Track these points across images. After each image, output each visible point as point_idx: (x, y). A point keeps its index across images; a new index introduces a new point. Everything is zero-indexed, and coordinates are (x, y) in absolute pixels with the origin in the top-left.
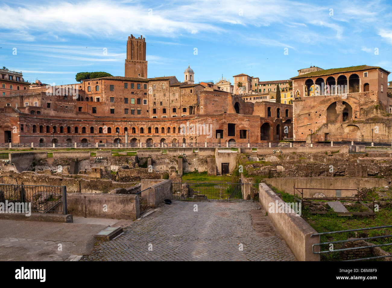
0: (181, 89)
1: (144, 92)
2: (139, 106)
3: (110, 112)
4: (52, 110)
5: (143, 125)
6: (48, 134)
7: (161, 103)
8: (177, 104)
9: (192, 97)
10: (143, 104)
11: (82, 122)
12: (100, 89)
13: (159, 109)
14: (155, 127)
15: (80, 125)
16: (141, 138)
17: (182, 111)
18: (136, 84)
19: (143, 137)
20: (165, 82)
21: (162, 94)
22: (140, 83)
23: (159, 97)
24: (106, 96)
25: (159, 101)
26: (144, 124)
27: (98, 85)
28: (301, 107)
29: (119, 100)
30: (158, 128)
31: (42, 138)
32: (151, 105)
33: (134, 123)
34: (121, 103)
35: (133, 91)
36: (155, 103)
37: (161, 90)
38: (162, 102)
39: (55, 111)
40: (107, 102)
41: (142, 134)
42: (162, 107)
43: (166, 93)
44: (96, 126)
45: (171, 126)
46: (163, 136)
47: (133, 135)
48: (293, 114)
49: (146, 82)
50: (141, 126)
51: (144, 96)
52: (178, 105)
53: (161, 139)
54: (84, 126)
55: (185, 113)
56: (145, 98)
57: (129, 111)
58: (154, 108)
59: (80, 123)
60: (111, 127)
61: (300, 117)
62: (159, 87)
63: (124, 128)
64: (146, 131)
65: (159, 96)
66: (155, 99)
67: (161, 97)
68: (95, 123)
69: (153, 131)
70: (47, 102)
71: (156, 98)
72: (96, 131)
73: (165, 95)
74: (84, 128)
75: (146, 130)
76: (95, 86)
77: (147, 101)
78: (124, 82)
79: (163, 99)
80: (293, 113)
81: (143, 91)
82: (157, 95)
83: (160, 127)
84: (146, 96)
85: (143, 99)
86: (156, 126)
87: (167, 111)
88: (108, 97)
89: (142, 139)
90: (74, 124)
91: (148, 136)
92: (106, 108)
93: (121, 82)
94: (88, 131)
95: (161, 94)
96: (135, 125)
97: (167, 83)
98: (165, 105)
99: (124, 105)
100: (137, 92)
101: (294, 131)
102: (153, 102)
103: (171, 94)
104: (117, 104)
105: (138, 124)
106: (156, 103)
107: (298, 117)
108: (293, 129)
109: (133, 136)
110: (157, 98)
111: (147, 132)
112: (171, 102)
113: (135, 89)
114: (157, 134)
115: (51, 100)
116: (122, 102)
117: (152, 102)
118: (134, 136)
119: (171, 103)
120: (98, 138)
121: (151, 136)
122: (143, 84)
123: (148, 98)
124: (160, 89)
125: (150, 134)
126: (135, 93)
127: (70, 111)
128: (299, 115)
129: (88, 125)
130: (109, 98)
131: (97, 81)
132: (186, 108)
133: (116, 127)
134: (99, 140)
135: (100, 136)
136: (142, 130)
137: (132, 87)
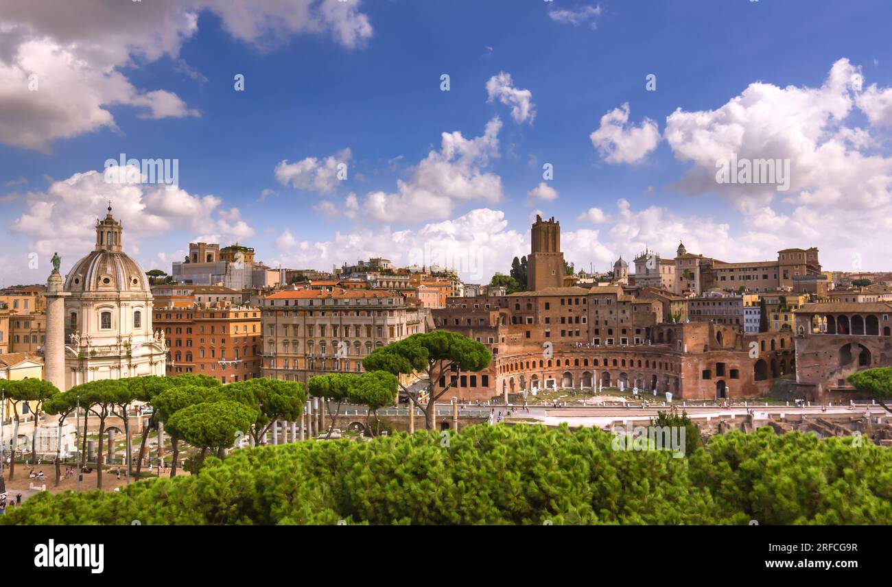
0: (633, 305)
1: (583, 309)
2: (577, 325)
7: (606, 322)
9: (648, 316)
10: (582, 323)
13: (603, 328)
17: (635, 332)
18: (573, 299)
20: (611, 297)
21: (607, 311)
22: (579, 298)
25: (603, 320)
29: (555, 320)
30: (617, 360)
32: (593, 325)
35: (571, 308)
36: (597, 322)
37: (605, 306)
41: (596, 367)
42: (607, 327)
43: (612, 310)
45: (635, 358)
46: (623, 369)
47: (585, 367)
48: (796, 353)
49: (586, 296)
50: (595, 358)
51: (583, 313)
52: (629, 324)
55: (638, 335)
56: (584, 315)
57: (567, 333)
58: (597, 328)
62: (603, 302)
64: (601, 363)
65: (603, 313)
66: (598, 317)
67: (605, 314)
69: (610, 364)
72: (546, 365)
73: (611, 312)
74: (534, 363)
78: (561, 298)
79: (608, 318)
81: (581, 306)
82: (600, 312)
83: (619, 359)
84: (585, 313)
86: (614, 358)
87: (614, 332)
88: (543, 317)
89: (596, 372)
93: (556, 298)
94: (538, 365)
98: (611, 325)
99: (561, 326)
100: (575, 308)
101: (797, 372)
102: (595, 321)
103: (619, 312)
104: (553, 326)
106: (599, 322)
110: (600, 316)
112: (619, 321)
113: (572, 305)
114: (615, 368)
116: (558, 322)
117: (593, 321)
119: (619, 323)
120: (547, 372)
121: (608, 369)
122: (582, 298)
125: (606, 367)
126: (573, 310)
128: (803, 355)
131: (530, 299)
133: (565, 359)
134: (548, 376)
135: (549, 370)
136: (596, 363)
137: (570, 303)
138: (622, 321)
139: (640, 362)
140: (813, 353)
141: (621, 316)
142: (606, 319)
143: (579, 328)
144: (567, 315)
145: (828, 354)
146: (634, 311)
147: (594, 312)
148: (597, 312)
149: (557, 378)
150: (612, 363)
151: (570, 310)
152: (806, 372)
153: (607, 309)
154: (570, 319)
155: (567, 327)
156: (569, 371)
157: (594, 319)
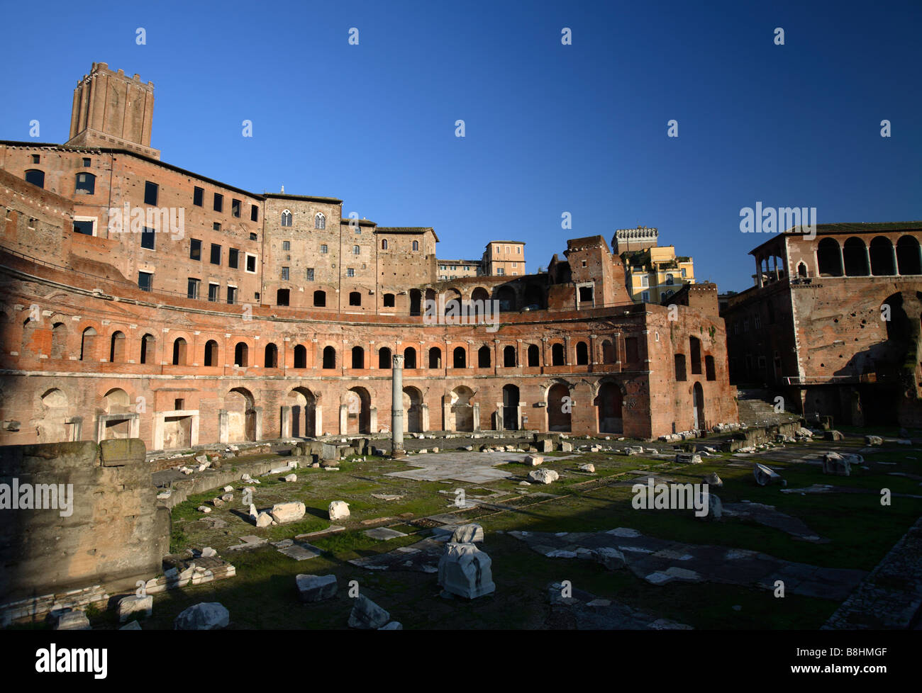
0: (379, 235)
1: (249, 231)
2: (232, 273)
3: (136, 282)
7: (310, 271)
8: (366, 279)
9: (416, 264)
10: (245, 270)
11: (115, 306)
12: (103, 188)
13: (301, 290)
14: (379, 347)
15: (106, 323)
16: (326, 387)
17: (381, 301)
18: (228, 197)
20: (328, 210)
21: (314, 244)
22: (241, 197)
23: (305, 252)
25: (302, 267)
26: (338, 335)
27: (91, 170)
28: (813, 303)
29: (172, 242)
30: (392, 349)
32: (273, 277)
34: (178, 254)
35: (219, 222)
36: (286, 270)
37: (310, 232)
38: (313, 269)
40: (131, 242)
41: (329, 373)
42: (312, 287)
43: (328, 243)
44: (167, 330)
47: (298, 372)
48: (794, 319)
49: (261, 198)
50: (328, 343)
51: (249, 244)
52: (362, 282)
54: (118, 327)
55: (389, 308)
56: (253, 250)
57: (203, 288)
58: (284, 287)
59: (107, 308)
60: (219, 341)
61: (812, 325)
62: (305, 220)
65: (304, 250)
66: (289, 258)
67: (308, 253)
68: (161, 319)
69: (371, 359)
71: (292, 254)
72: (163, 356)
73: (325, 248)
75: (343, 358)
76: (73, 171)
77: (258, 263)
78: (194, 182)
79: (317, 261)
80: (794, 316)
81: (246, 225)
82: (294, 245)
83: (398, 347)
84: (255, 243)
86: (384, 344)
87: (331, 300)
89: (330, 388)
90: (80, 311)
91: (355, 379)
93: (185, 178)
94: (131, 350)
95: (310, 242)
96: (304, 335)
97: (333, 212)
98: (323, 281)
99: (187, 264)
100: (230, 225)
101: (799, 359)
102: (281, 268)
103: (344, 248)
104: (165, 257)
105: (315, 334)
106: (292, 270)
107: (808, 325)
108: (798, 355)
109: (295, 380)
110: (295, 256)
111: (350, 364)
112: (344, 271)
113: (223, 215)
114: (386, 373)
116: (181, 250)
117: (274, 267)
118: (299, 379)
119: (344, 276)
120: (167, 386)
122: (250, 202)
123: (261, 251)
124: (306, 229)
125: (359, 371)
126: (224, 227)
128: (809, 322)
129: (134, 326)
131: (88, 156)
132: (395, 294)
133: (235, 341)
134: (172, 398)
135: (178, 379)
136: (329, 357)
137: (218, 205)
138: (351, 271)
139: (460, 352)
140: (830, 318)
141: (348, 259)
142: (311, 266)
143: (238, 279)
144: (208, 239)
145: (859, 317)
146: (380, 250)
147: (280, 244)
148: (287, 245)
149: (204, 410)
151: (217, 226)
152: (819, 358)
153: (315, 240)
154: (216, 250)
155: (205, 271)
156: (247, 385)
157: (278, 263)
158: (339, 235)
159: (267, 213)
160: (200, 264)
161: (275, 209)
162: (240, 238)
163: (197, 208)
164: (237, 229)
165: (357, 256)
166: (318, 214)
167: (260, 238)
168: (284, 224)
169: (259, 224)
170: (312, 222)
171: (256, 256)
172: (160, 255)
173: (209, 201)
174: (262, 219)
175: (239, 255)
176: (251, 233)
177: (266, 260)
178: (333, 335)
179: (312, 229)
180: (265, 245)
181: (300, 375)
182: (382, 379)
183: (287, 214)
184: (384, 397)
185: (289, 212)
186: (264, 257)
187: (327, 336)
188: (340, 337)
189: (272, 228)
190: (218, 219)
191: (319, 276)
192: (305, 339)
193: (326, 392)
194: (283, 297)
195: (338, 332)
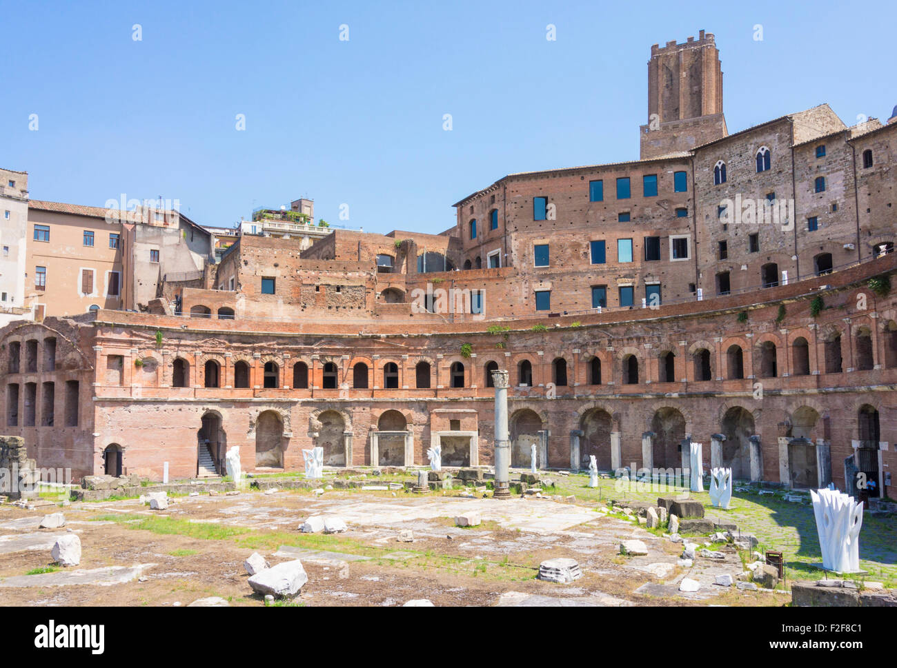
1: (674, 207)
2: (652, 267)
3: (533, 304)
4: (281, 301)
5: (635, 340)
6: (242, 394)
8: (840, 227)
10: (672, 259)
12: (501, 219)
13: (744, 268)
14: (692, 349)
15: (377, 357)
16: (627, 409)
18: (638, 176)
19: (636, 404)
20: (773, 138)
21: (757, 197)
22: (656, 170)
24: (517, 243)
25: (745, 235)
26: (638, 338)
27: (495, 206)
29: (569, 251)
30: (711, 349)
31: (211, 407)
32: (709, 258)
33: (594, 337)
34: (575, 262)
35: (626, 210)
36: (723, 246)
37: (750, 181)
38: (757, 235)
39: (292, 307)
40: (524, 265)
41: (632, 389)
42: (758, 259)
43: (775, 189)
44: (440, 357)
45: (783, 331)
47: (591, 392)
50: (628, 351)
51: (675, 224)
52: (844, 232)
53: (724, 410)
54: (391, 360)
56: (681, 231)
57: (612, 295)
58: (722, 270)
59: (376, 347)
60: (498, 361)
62: (742, 166)
63: (550, 360)
64: (651, 372)
66: (725, 227)
69: (685, 370)
70: (260, 274)
72: (441, 378)
73: (771, 199)
74: (391, 369)
75: (648, 370)
76: (488, 211)
77: (689, 245)
78: (589, 177)
81: (668, 201)
83: (718, 345)
84: (683, 220)
85: (671, 237)
86: (699, 344)
87: (786, 273)
88: (525, 244)
89: (631, 411)
90: (351, 352)
91: (660, 397)
92: (517, 292)
93: (572, 180)
94: (407, 377)
95: (751, 196)
96: (598, 343)
97: (780, 138)
98: (774, 247)
99: (589, 272)
100: (642, 209)
102: (717, 245)
103: (801, 188)
104: (561, 270)
105: (610, 341)
106: (731, 244)
109: (588, 400)
111: (656, 377)
112: (803, 224)
113: (632, 201)
114: (705, 386)
115: (276, 265)
116: (578, 258)
117: (710, 245)
118: (593, 398)
119: (803, 232)
120: (444, 408)
121: (675, 395)
122: (670, 171)
123: (693, 229)
124: (745, 178)
125: (668, 386)
126: (633, 215)
127: (350, 304)
129: (406, 357)
130: (532, 250)
133: (517, 360)
134: (448, 420)
135: (455, 402)
136: (632, 369)
137: (623, 191)
138: (813, 223)
139: (802, 347)
141: (808, 204)
142: (755, 231)
143: (661, 272)
147: (714, 211)
150: (691, 366)
153: (758, 190)
156: (533, 407)
157: (713, 238)
158: (791, 171)
159: (697, 175)
160: (605, 267)
161: (706, 166)
162: (659, 220)
163: (596, 205)
164: (654, 210)
165: (820, 194)
166: (760, 150)
167: (690, 213)
168: (717, 182)
169: (689, 194)
170: (753, 165)
171: (689, 237)
172: (557, 269)
173: (610, 191)
174: (692, 185)
175: (661, 241)
176: (677, 210)
177: (700, 238)
178: (631, 339)
179: (753, 175)
180: (697, 219)
181: (592, 394)
182: (697, 395)
183: (720, 167)
184: (700, 423)
185: (723, 162)
186: (698, 234)
187: (625, 341)
188: (642, 340)
189: (703, 193)
190: (626, 207)
191: (767, 242)
192: (599, 349)
193: (627, 415)
194: (724, 282)
195: (640, 334)
